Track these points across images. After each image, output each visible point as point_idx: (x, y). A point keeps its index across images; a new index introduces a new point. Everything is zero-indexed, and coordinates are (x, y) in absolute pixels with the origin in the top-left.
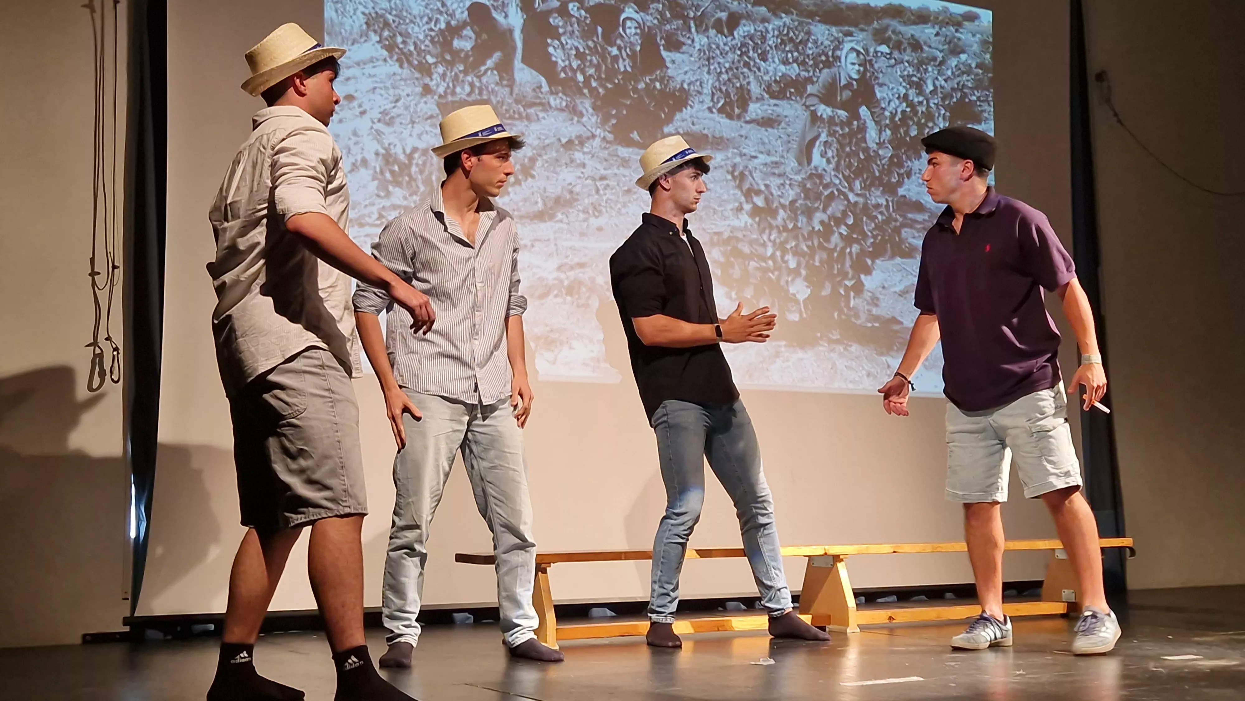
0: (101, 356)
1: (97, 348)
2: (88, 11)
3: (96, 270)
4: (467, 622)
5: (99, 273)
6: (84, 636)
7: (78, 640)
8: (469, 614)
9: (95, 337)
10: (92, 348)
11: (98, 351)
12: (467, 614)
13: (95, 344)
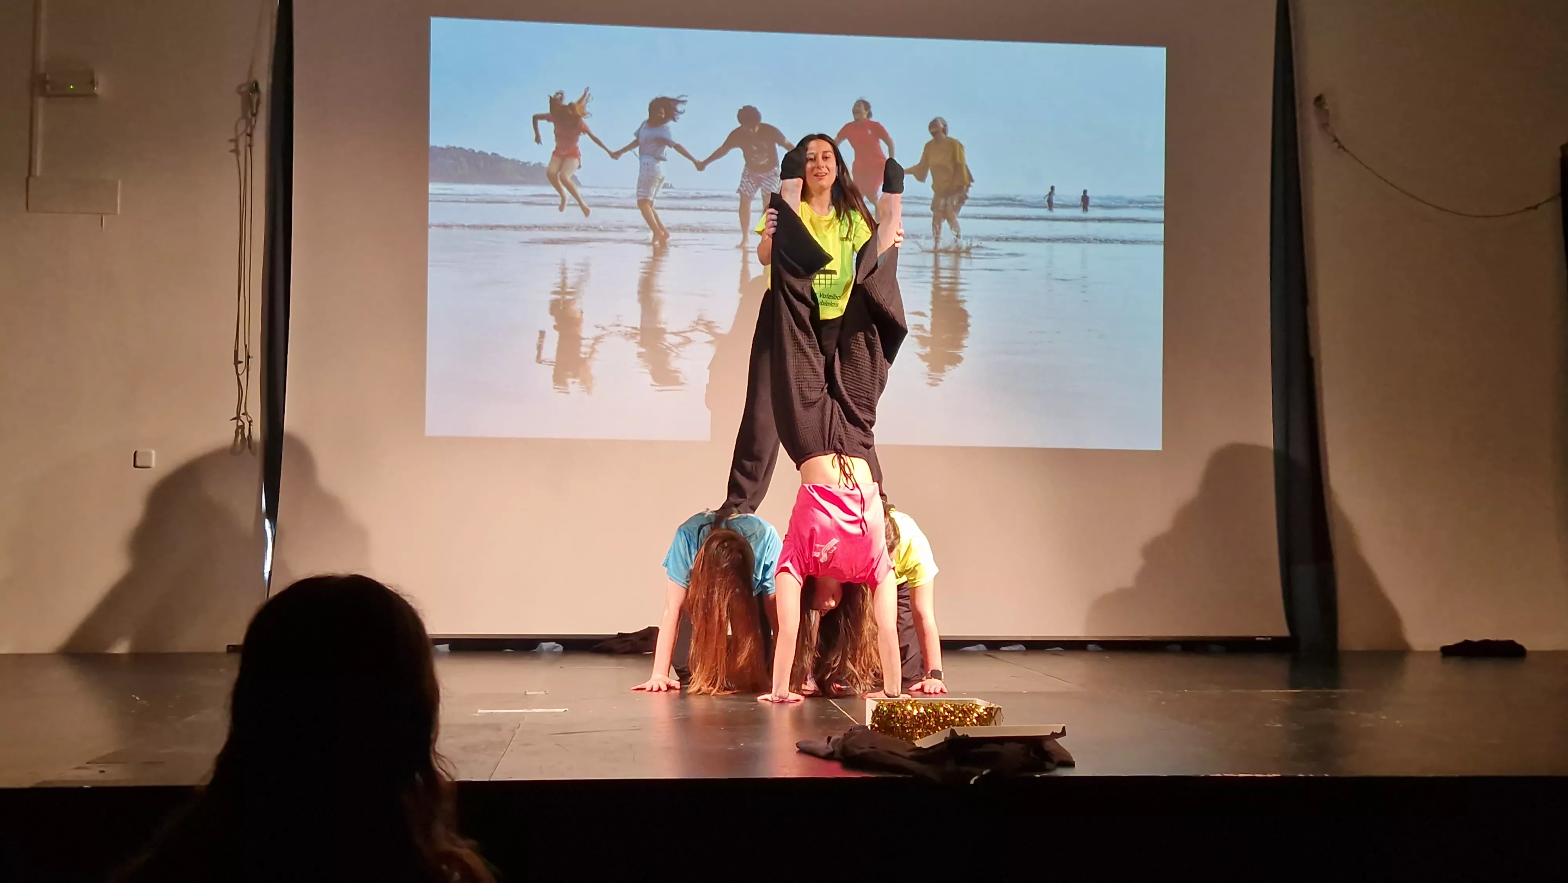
0: (243, 427)
1: (239, 421)
2: (234, 155)
3: (239, 359)
4: (555, 650)
5: (241, 362)
6: (228, 646)
7: (224, 650)
8: (557, 643)
9: (238, 413)
10: (236, 421)
11: (240, 423)
12: (553, 644)
13: (238, 418)
